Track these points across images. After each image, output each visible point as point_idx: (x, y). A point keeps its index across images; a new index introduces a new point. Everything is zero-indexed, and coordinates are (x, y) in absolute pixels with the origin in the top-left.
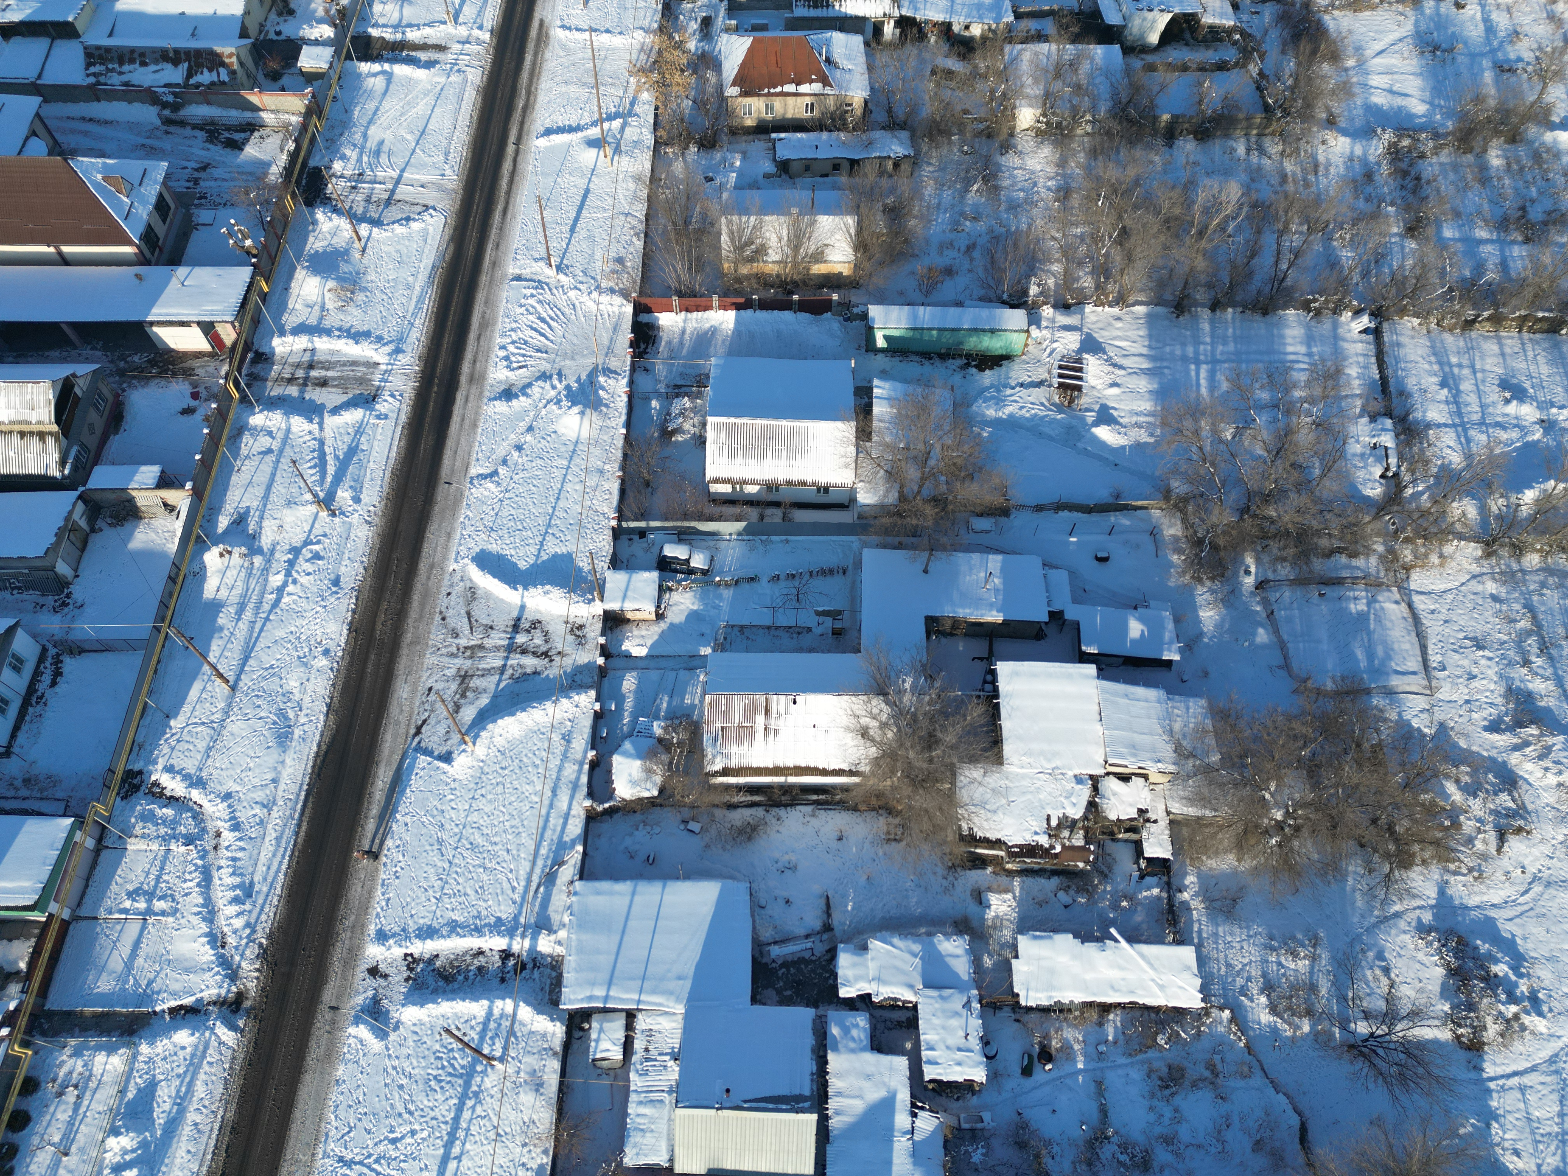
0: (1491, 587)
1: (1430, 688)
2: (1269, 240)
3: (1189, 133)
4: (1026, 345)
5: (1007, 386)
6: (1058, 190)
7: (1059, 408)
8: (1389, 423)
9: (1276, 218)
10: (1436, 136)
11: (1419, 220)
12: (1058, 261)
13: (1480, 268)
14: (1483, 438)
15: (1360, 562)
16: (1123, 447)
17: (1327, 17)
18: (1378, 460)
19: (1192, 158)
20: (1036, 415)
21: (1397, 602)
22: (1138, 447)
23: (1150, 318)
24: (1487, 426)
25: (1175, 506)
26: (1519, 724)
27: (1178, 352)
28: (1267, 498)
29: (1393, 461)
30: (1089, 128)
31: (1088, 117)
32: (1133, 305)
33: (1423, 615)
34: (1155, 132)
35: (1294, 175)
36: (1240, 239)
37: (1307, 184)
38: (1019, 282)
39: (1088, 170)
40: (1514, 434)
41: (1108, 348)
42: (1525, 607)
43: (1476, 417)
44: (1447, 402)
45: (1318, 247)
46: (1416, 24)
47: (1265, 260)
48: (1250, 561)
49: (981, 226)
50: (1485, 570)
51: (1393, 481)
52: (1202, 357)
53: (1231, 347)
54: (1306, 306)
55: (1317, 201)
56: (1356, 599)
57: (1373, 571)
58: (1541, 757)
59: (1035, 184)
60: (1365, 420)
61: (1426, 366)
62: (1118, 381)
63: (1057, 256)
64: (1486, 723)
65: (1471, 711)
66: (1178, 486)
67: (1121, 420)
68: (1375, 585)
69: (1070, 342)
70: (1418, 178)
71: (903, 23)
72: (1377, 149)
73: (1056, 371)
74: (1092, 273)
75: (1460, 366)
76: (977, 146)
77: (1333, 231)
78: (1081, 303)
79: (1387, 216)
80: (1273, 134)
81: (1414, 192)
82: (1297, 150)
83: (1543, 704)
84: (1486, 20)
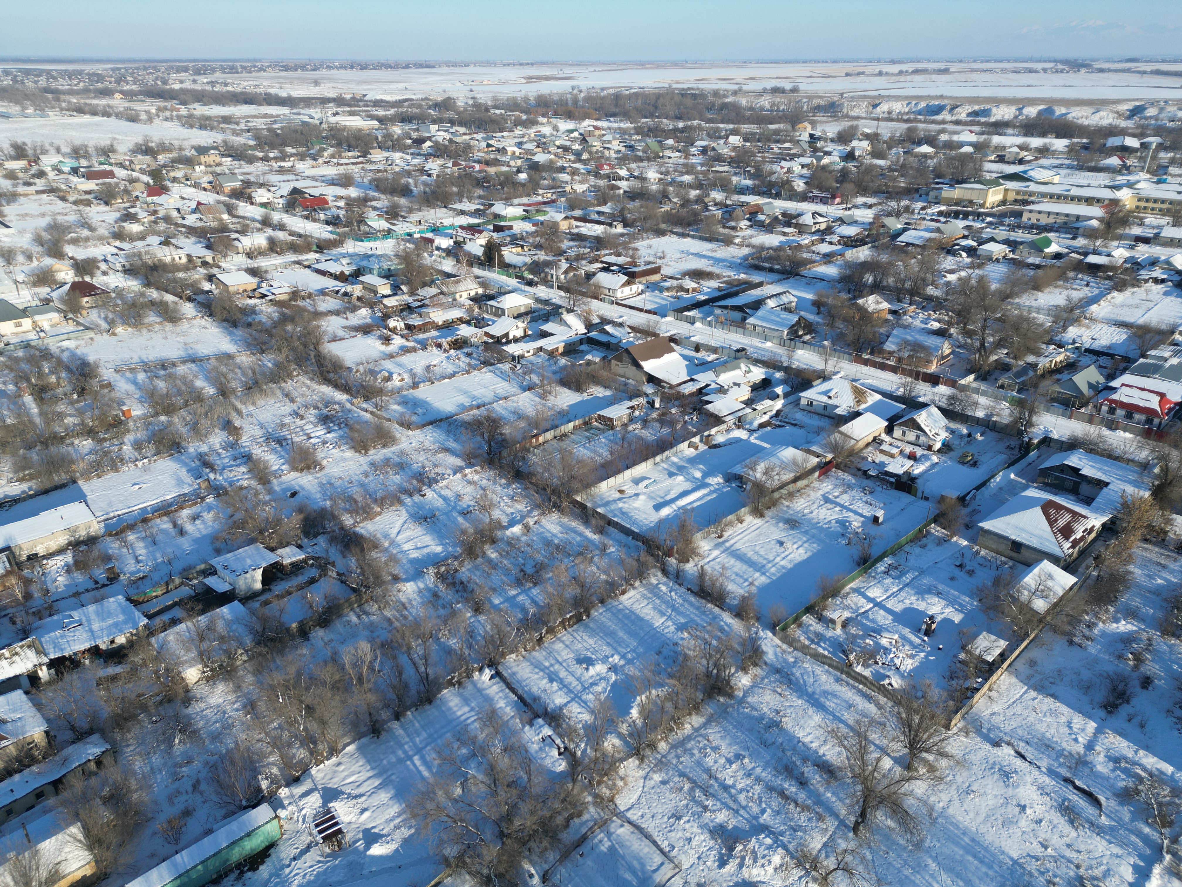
0: (657, 777)
1: (677, 866)
2: (403, 659)
3: (315, 626)
4: (281, 827)
5: (283, 868)
6: (244, 707)
7: (333, 855)
8: (540, 721)
9: (400, 646)
10: (456, 558)
11: (477, 603)
12: (271, 753)
13: (524, 610)
14: (591, 696)
15: (586, 817)
16: (397, 850)
17: (357, 529)
18: (551, 746)
19: (326, 639)
20: (318, 873)
21: (622, 826)
22: (406, 842)
23: (361, 750)
24: (588, 688)
25: (457, 866)
26: (731, 849)
27: (393, 759)
28: (508, 818)
29: (558, 741)
30: (245, 658)
31: (240, 651)
32: (344, 749)
33: (639, 822)
34: (292, 637)
35: (394, 616)
36: (387, 669)
37: (405, 618)
38: (249, 785)
39: (259, 683)
40: (603, 684)
41: (343, 789)
42: (680, 776)
43: (579, 688)
44: (560, 689)
45: (435, 647)
46: (407, 511)
47: (409, 673)
48: (527, 866)
49: (197, 764)
50: (647, 770)
51: (567, 754)
52: (411, 753)
53: (424, 735)
54: (450, 684)
55: (417, 623)
56: (601, 841)
57: (596, 816)
58: (755, 861)
59: (224, 713)
60: (527, 728)
61: (536, 676)
62: (364, 806)
63: (270, 749)
64: (717, 864)
65: (705, 862)
66: (451, 851)
67: (384, 832)
68: (603, 824)
69: (314, 801)
70: (462, 583)
71: (53, 664)
72: (430, 579)
73: (315, 831)
74: (302, 745)
75: (552, 665)
76: (163, 713)
77: (437, 635)
78: (306, 771)
79: (460, 610)
80: (367, 601)
81: (465, 591)
82: (387, 602)
83: (731, 827)
84: (441, 496)
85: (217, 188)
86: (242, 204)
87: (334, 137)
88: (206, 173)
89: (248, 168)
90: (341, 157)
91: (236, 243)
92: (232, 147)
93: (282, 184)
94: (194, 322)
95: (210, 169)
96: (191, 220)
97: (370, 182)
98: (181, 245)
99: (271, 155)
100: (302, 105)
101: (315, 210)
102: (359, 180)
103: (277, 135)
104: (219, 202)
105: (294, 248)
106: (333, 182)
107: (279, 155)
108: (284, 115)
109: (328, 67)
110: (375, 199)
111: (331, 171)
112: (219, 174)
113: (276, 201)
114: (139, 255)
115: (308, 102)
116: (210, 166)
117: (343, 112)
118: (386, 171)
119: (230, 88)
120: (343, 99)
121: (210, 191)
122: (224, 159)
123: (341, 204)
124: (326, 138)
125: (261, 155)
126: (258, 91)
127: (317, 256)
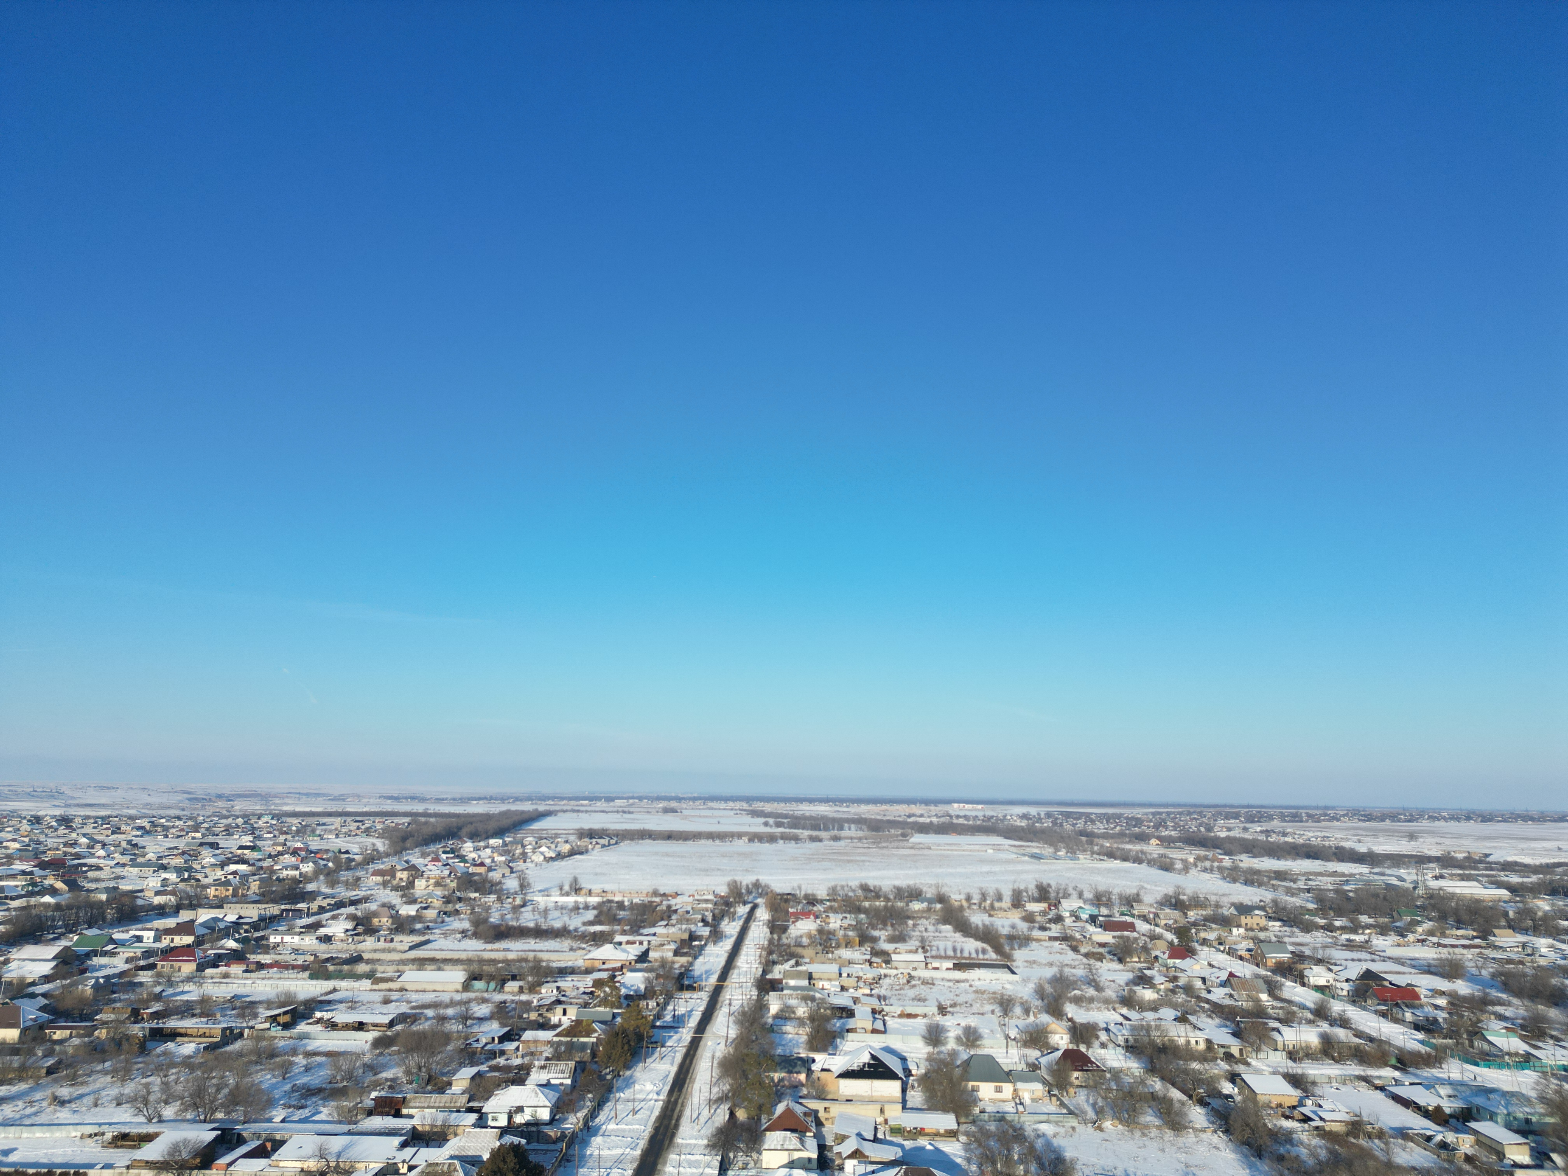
85: (1256, 958)
86: (1289, 983)
87: (1434, 907)
88: (1246, 938)
89: (1302, 937)
90: (1443, 935)
91: (1275, 1034)
92: (1284, 909)
93: (1349, 963)
94: (1204, 1136)
95: (1251, 934)
96: (1219, 995)
97: (1493, 976)
98: (1200, 1025)
99: (1337, 924)
100: (1388, 863)
101: (1397, 1005)
102: (1474, 971)
103: (1349, 899)
104: (1257, 976)
105: (1359, 1056)
106: (1429, 969)
107: (1349, 924)
108: (1361, 874)
109: (1430, 817)
110: (1500, 1003)
111: (1428, 954)
112: (1262, 941)
113: (1338, 985)
114: (1148, 1028)
115: (1397, 860)
116: (1252, 930)
117: (1452, 875)
118: (1521, 963)
119: (1289, 839)
120: (1453, 858)
121: (1247, 961)
122: (1271, 923)
123: (1442, 1002)
124: (1423, 908)
125: (1322, 922)
126: (1327, 843)
127: (1397, 1074)
